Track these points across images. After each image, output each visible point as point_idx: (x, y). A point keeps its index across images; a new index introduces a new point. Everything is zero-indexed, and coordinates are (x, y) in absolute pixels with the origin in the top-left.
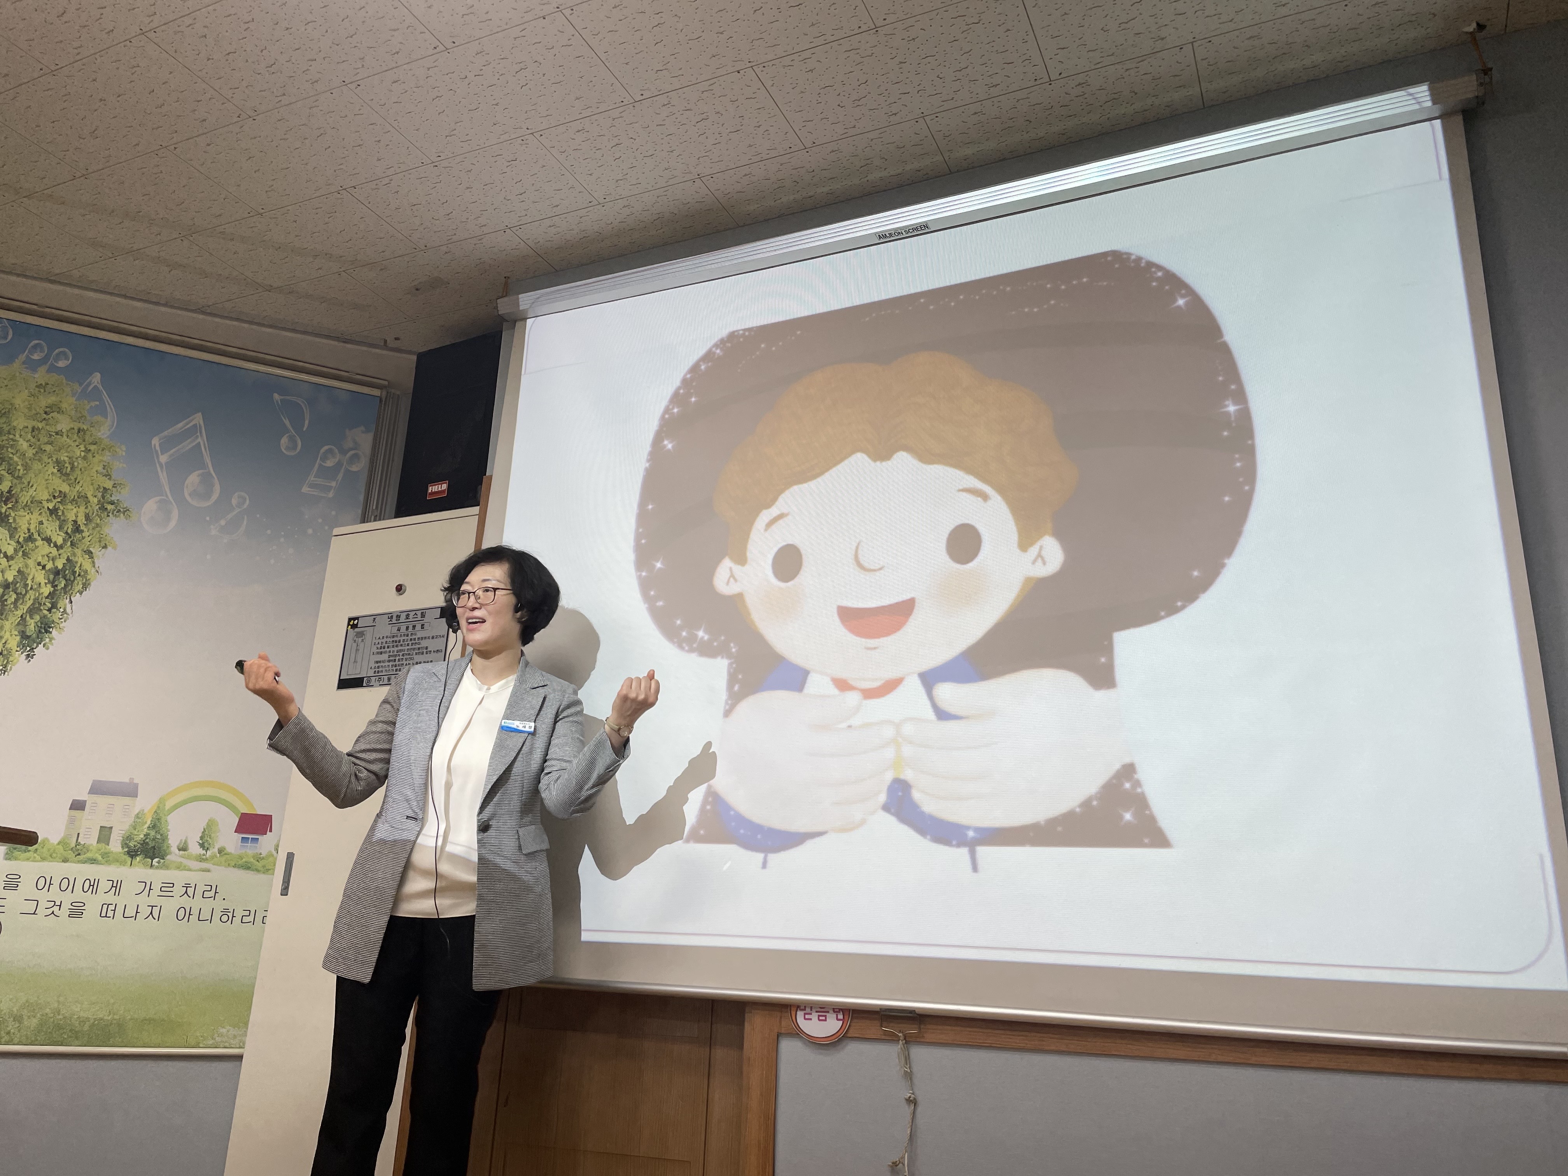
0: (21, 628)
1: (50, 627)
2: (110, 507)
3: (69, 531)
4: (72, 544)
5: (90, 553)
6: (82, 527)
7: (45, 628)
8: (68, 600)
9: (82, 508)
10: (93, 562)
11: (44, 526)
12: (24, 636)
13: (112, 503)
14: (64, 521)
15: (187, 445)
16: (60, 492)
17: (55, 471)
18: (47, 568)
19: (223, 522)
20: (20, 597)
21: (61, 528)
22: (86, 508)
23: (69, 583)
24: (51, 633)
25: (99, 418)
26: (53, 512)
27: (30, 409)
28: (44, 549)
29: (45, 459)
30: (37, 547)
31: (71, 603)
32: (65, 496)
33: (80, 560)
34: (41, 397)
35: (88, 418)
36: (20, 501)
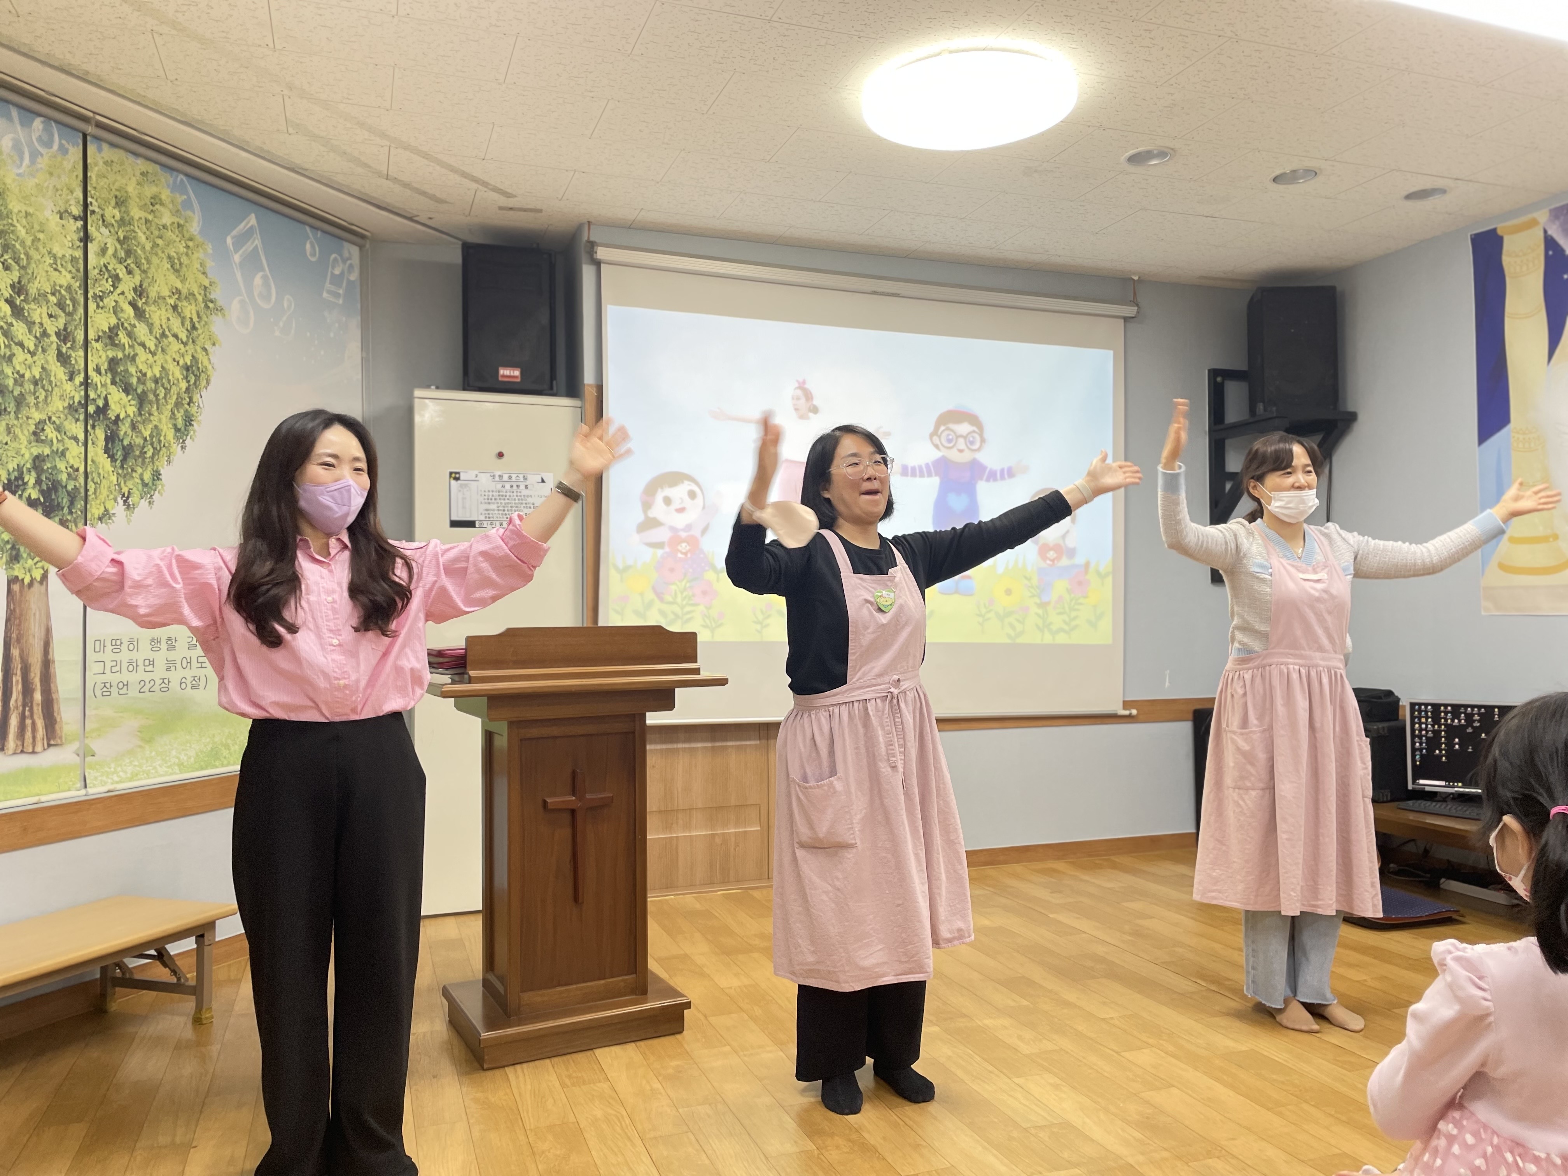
0: (173, 421)
1: (192, 420)
2: (211, 305)
3: (189, 328)
4: (193, 342)
5: (205, 349)
6: (197, 325)
7: (189, 420)
8: (199, 395)
9: (194, 305)
10: (209, 359)
11: (171, 322)
12: (177, 430)
13: (212, 302)
14: (184, 317)
15: (249, 247)
16: (176, 288)
17: (169, 266)
18: (181, 363)
19: (281, 324)
20: (168, 391)
21: (183, 324)
22: (196, 306)
23: (197, 378)
24: (193, 425)
25: (189, 213)
26: (175, 308)
27: (139, 198)
28: (175, 346)
29: (160, 252)
30: (170, 343)
31: (201, 397)
32: (180, 294)
33: (201, 356)
34: (145, 186)
35: (183, 213)
36: (150, 296)
